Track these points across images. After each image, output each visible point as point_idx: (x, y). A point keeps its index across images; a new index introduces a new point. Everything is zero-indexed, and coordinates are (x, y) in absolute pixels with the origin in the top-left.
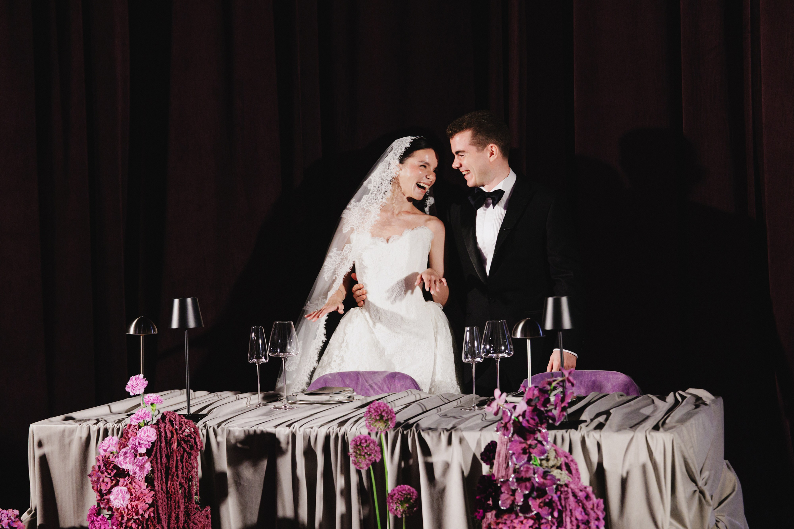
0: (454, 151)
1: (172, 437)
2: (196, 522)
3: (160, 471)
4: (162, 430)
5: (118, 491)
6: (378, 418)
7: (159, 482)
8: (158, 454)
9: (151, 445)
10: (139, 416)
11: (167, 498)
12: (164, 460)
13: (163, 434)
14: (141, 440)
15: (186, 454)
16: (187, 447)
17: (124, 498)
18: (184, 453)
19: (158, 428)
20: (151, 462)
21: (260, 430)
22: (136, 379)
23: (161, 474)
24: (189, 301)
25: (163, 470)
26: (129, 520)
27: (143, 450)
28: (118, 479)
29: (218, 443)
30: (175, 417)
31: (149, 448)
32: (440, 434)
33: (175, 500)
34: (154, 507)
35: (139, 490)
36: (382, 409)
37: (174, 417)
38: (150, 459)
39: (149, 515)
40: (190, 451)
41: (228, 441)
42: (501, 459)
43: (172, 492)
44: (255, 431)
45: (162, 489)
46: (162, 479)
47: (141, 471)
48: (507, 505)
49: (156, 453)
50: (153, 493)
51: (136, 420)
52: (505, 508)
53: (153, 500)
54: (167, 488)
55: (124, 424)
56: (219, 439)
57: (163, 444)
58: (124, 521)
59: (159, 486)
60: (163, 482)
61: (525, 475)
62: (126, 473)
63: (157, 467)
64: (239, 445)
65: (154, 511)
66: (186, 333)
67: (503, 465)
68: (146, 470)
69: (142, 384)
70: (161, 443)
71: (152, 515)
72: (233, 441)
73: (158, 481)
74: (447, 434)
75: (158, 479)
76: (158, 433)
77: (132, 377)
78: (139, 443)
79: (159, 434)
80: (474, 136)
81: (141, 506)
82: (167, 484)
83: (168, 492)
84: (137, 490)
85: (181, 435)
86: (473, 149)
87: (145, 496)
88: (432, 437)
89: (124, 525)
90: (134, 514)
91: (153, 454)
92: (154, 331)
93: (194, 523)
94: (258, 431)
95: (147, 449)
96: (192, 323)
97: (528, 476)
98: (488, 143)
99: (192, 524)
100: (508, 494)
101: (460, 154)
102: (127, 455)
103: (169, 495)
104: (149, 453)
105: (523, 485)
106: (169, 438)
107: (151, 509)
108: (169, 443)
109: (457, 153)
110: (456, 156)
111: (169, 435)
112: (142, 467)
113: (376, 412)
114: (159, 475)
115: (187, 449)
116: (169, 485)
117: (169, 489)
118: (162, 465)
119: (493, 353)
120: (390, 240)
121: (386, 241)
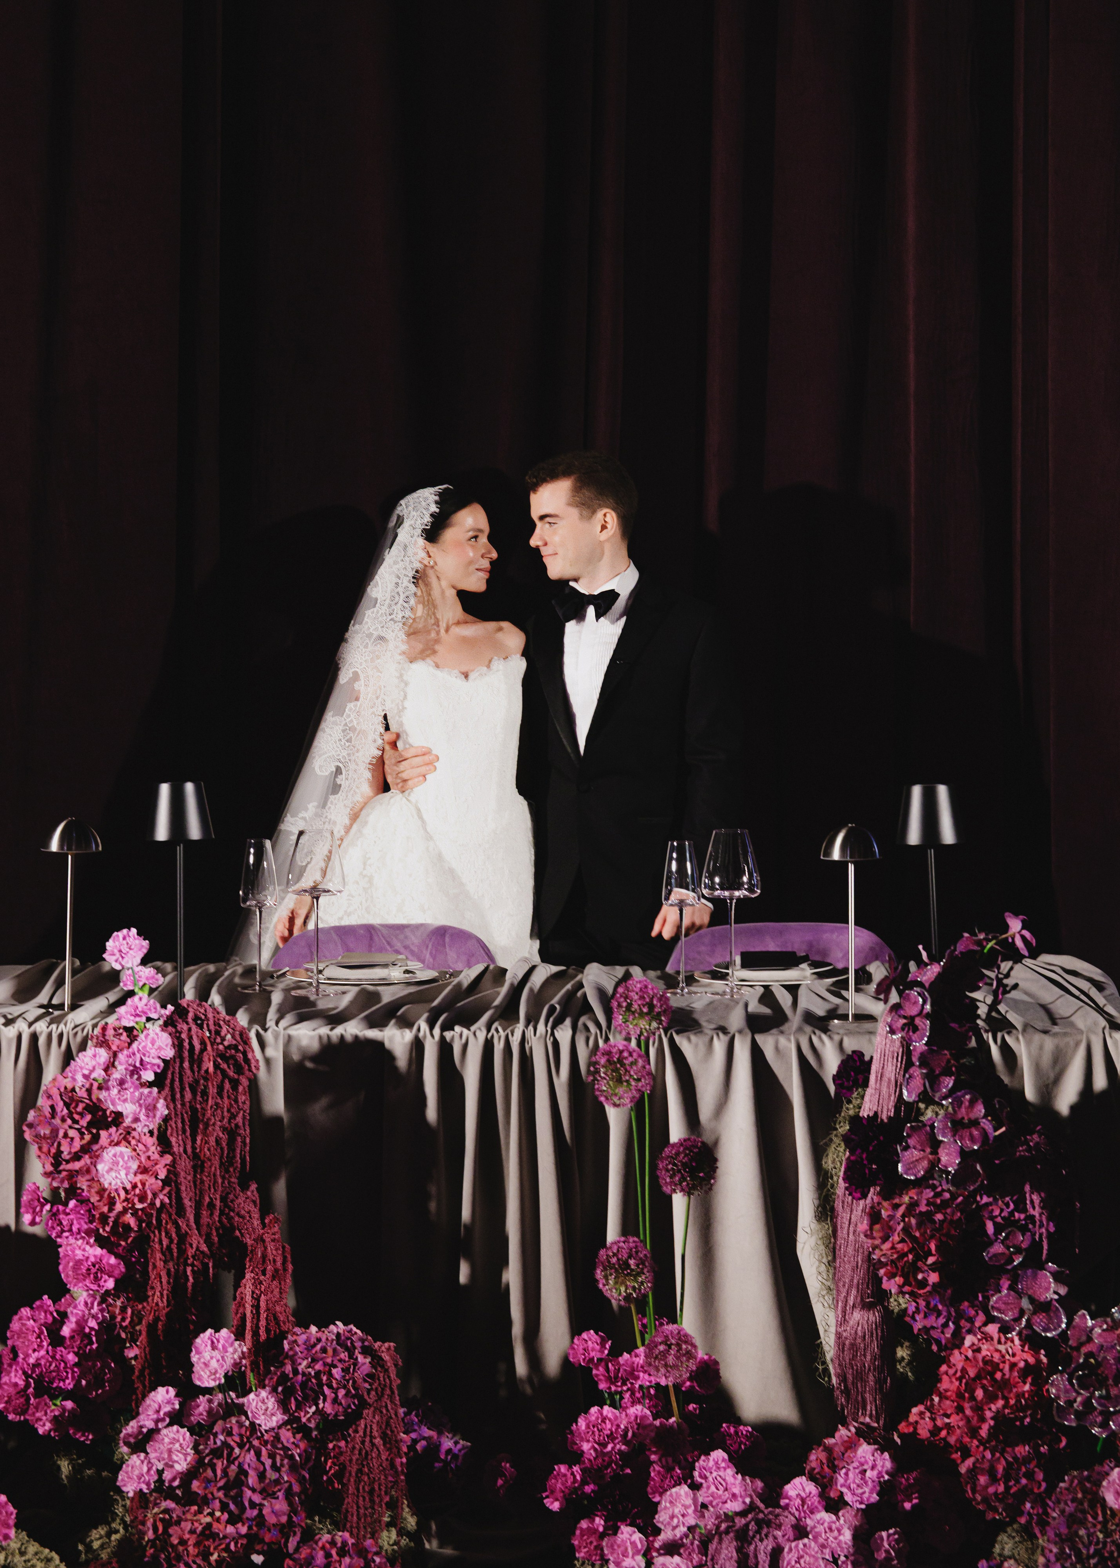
0: (535, 514)
1: (204, 1049)
2: (243, 1212)
3: (180, 1117)
4: (184, 1036)
5: (115, 1156)
6: (645, 1010)
7: (180, 1138)
8: (177, 1083)
9: (162, 1064)
10: (140, 1009)
11: (194, 1167)
12: (188, 1096)
13: (186, 1044)
14: (144, 1055)
15: (227, 1081)
16: (229, 1067)
17: (127, 1169)
18: (222, 1082)
19: (177, 1031)
20: (165, 1099)
21: (352, 1035)
22: (124, 938)
23: (183, 1122)
24: (189, 787)
25: (187, 1113)
26: (125, 1211)
27: (148, 1076)
29: (268, 1061)
30: (206, 1011)
31: (159, 1071)
32: (712, 1038)
33: (210, 1171)
34: (170, 1185)
35: (144, 1153)
37: (202, 1011)
38: (164, 1093)
39: (162, 1202)
40: (236, 1076)
41: (286, 1056)
42: (885, 1084)
43: (205, 1155)
44: (342, 1036)
45: (185, 1151)
46: (184, 1131)
47: (148, 1116)
48: (919, 1171)
49: (173, 1081)
50: (168, 1159)
51: (132, 1018)
52: (912, 1178)
53: (169, 1171)
54: (194, 1148)
56: (270, 1052)
57: (186, 1065)
58: (113, 1215)
59: (179, 1145)
60: (187, 1137)
61: (967, 1114)
62: (110, 1119)
63: (174, 1108)
64: (309, 1065)
65: (169, 1193)
66: (180, 850)
67: (890, 1096)
68: (158, 1114)
69: (139, 947)
70: (182, 1062)
71: (167, 1200)
72: (296, 1057)
73: (178, 1135)
74: (724, 1039)
75: (177, 1131)
76: (176, 1043)
77: (115, 933)
78: (142, 1061)
79: (178, 1045)
80: (577, 489)
81: (152, 1183)
82: (194, 1141)
83: (195, 1156)
84: (140, 1153)
85: (221, 1047)
86: (574, 512)
87: (156, 1164)
88: (696, 1046)
89: (111, 1221)
90: (136, 1200)
91: (168, 1081)
92: (97, 846)
93: (238, 1215)
94: (349, 1038)
95: (156, 1074)
96: (194, 831)
97: (973, 1116)
98: (601, 507)
99: (236, 1219)
100: (924, 1151)
101: (548, 519)
102: (126, 1086)
103: (198, 1163)
104: (159, 1082)
105: (966, 1133)
106: (197, 1052)
107: (167, 1189)
108: (196, 1061)
109: (542, 518)
110: (539, 524)
111: (197, 1046)
112: (151, 1109)
113: (642, 998)
114: (180, 1125)
115: (232, 1074)
116: (198, 1142)
117: (198, 1150)
118: (183, 1105)
119: (722, 889)
120: (472, 676)
121: (463, 676)
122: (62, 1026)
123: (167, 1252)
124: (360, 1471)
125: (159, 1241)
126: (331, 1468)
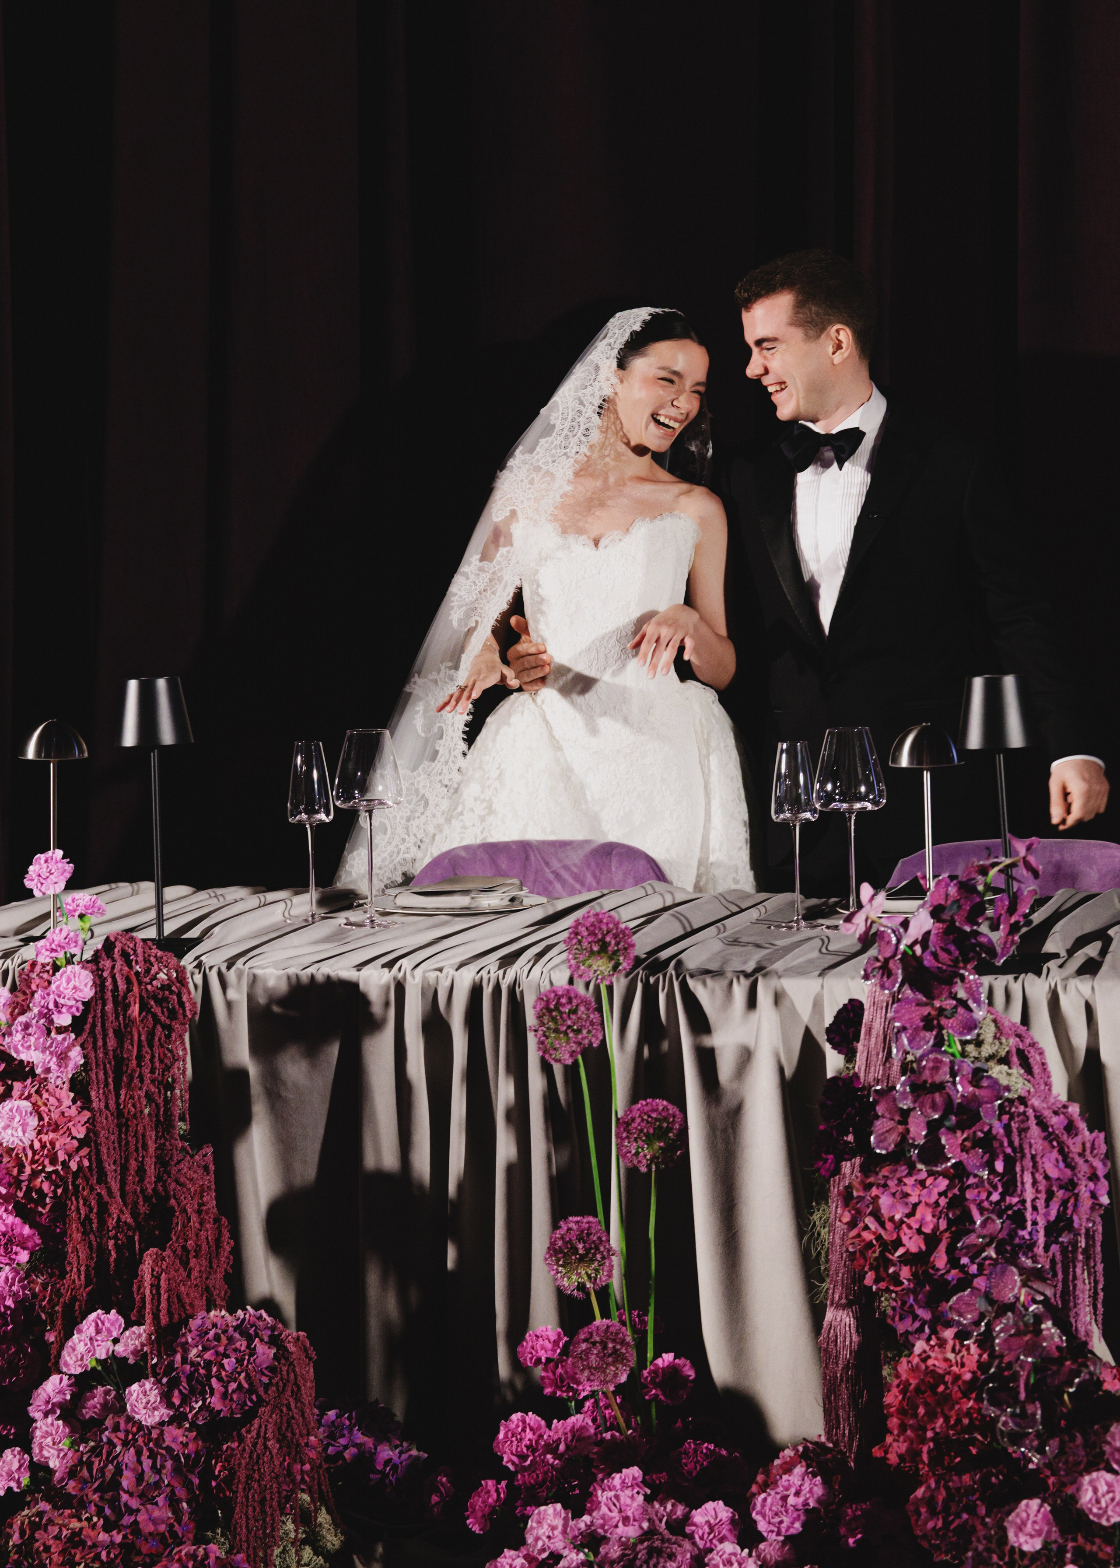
0: (750, 338)
1: (129, 990)
2: (183, 1179)
3: (102, 1067)
4: (105, 974)
5: (11, 1110)
6: (596, 948)
7: (101, 1091)
8: (99, 1028)
9: (81, 1007)
10: (56, 943)
11: (119, 1126)
12: (112, 1043)
13: (109, 983)
14: (59, 996)
15: (159, 1027)
16: (163, 1013)
17: (24, 1126)
18: (154, 1027)
19: (98, 969)
20: (82, 1046)
21: (323, 975)
22: (46, 861)
23: (106, 1074)
24: (161, 684)
25: (110, 1063)
26: (35, 1174)
27: (64, 1020)
28: (10, 1082)
29: (229, 1005)
30: (135, 945)
31: (78, 1014)
32: (731, 983)
33: (136, 1131)
34: (90, 1147)
35: (57, 1108)
36: (605, 928)
37: (131, 945)
38: (81, 1040)
39: (80, 1164)
40: (168, 1022)
41: (251, 998)
42: (873, 1040)
43: (129, 1112)
44: (313, 976)
45: (107, 1107)
46: (107, 1085)
47: (60, 1067)
48: (890, 1145)
49: (94, 1025)
50: (87, 1115)
51: (48, 953)
52: (884, 1152)
53: (88, 1130)
54: (118, 1104)
55: (17, 961)
56: (232, 994)
57: (109, 1007)
58: (25, 1176)
59: (100, 1100)
60: (109, 1091)
61: (932, 1076)
62: (27, 1069)
63: (96, 1057)
64: (276, 1009)
65: (89, 1154)
66: (154, 757)
67: (878, 1054)
68: (71, 1065)
69: (61, 871)
70: (104, 1004)
71: (86, 1163)
72: (262, 1000)
73: (99, 1088)
74: (745, 983)
75: (98, 1083)
76: (98, 982)
77: (39, 855)
78: (56, 1004)
79: (99, 984)
80: (799, 305)
81: (62, 1143)
82: (118, 1096)
83: (120, 1113)
84: (52, 1108)
85: (149, 987)
86: (797, 334)
87: (70, 1121)
88: (713, 992)
89: (24, 1185)
90: (47, 1162)
91: (87, 1027)
92: (81, 751)
93: (177, 1182)
94: (320, 978)
95: (74, 1017)
96: (167, 735)
97: (938, 1079)
98: (831, 323)
99: (173, 1185)
100: (892, 1119)
101: (765, 345)
102: (30, 1030)
103: (123, 1121)
104: (77, 1025)
105: (928, 1099)
106: (121, 993)
107: (85, 1151)
108: (122, 1004)
109: (759, 343)
110: (755, 350)
111: (122, 986)
112: (63, 1058)
113: (592, 934)
114: (101, 1075)
115: (163, 1018)
116: (122, 1097)
117: (122, 1107)
118: (106, 1053)
119: (841, 801)
120: (602, 544)
121: (592, 543)
122: (9, 961)
123: (85, 1223)
124: (249, 1477)
125: (76, 1209)
126: (220, 1472)
